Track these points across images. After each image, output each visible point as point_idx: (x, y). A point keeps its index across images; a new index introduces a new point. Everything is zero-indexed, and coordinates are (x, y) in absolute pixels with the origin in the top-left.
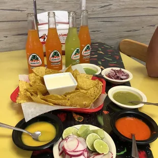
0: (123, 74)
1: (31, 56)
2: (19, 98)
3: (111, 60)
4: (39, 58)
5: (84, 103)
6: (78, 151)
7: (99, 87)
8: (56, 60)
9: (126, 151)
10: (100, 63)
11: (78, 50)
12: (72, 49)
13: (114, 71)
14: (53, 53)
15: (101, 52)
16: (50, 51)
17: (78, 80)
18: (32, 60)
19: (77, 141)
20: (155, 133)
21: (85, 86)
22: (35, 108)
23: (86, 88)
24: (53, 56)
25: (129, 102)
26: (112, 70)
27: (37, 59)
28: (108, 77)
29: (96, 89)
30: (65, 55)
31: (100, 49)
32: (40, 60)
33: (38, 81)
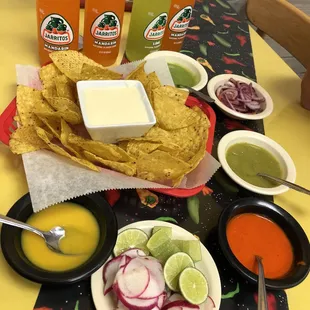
0: (253, 96)
1: (49, 19)
2: (16, 135)
3: (229, 45)
4: (68, 28)
5: (166, 171)
6: (146, 299)
7: (201, 131)
8: (107, 34)
9: (237, 291)
10: (204, 50)
11: (163, 18)
12: (151, 14)
13: (236, 83)
14: (103, 17)
15: (208, 19)
16: (96, 11)
17: (156, 105)
18: (49, 28)
19: (146, 271)
20: (303, 263)
21: (170, 122)
22: (56, 177)
23: (170, 127)
24: (102, 26)
25: (259, 175)
26: (231, 80)
27: (64, 28)
28: (221, 100)
29: (194, 134)
30: (130, 11)
31: (206, 9)
32: (71, 32)
33: (62, 90)
